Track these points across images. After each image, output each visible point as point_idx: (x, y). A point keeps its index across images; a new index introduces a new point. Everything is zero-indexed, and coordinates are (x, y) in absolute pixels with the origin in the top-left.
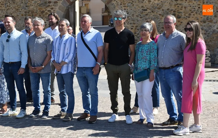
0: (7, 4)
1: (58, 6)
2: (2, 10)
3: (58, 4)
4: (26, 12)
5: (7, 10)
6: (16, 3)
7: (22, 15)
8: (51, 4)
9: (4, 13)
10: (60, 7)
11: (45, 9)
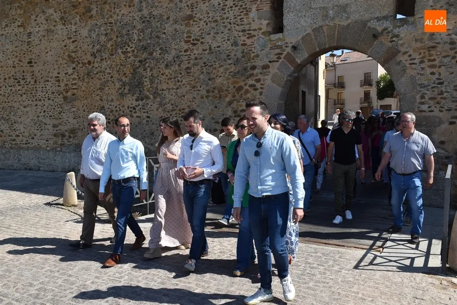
0: (177, 77)
1: (270, 75)
2: (169, 89)
3: (271, 70)
4: (208, 91)
5: (177, 89)
6: (191, 74)
8: (255, 72)
9: (172, 95)
10: (275, 75)
11: (244, 83)
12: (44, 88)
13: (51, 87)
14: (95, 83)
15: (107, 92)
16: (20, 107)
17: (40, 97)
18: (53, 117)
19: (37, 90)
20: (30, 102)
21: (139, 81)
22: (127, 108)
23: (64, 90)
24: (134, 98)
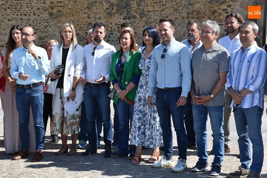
0: (162, 2)
1: (239, 2)
2: (155, 11)
4: (188, 14)
5: (162, 11)
7: (183, 18)
9: (157, 16)
10: (243, 2)
11: (218, 8)
12: (29, 4)
13: (37, 3)
14: (82, 3)
15: (95, 11)
16: (4, 20)
17: (25, 12)
18: (39, 30)
19: (21, 6)
20: (15, 16)
21: (126, 3)
22: (114, 25)
23: (49, 7)
24: (122, 17)
